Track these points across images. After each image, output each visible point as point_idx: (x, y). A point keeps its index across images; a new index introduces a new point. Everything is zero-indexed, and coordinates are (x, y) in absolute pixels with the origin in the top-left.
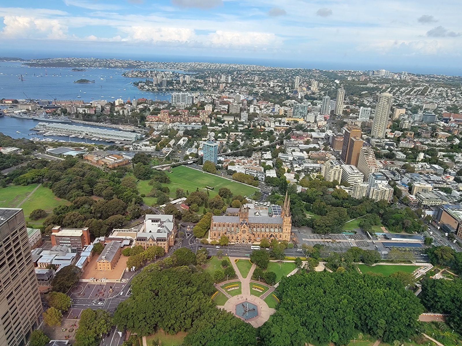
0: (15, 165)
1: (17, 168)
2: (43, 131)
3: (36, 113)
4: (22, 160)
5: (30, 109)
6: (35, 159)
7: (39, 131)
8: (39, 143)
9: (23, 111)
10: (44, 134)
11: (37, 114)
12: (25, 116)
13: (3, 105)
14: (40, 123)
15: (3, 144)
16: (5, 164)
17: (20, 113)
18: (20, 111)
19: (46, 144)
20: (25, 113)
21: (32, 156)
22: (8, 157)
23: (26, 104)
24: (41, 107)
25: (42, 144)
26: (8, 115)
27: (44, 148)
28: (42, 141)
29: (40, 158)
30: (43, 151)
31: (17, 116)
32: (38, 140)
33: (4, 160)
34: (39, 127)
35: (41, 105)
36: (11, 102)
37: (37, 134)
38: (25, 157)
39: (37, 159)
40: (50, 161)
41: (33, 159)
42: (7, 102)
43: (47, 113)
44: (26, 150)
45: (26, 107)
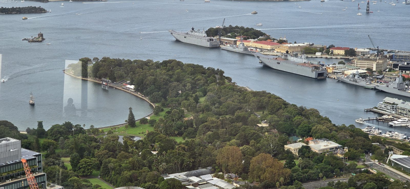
0: (328, 177)
1: (329, 184)
2: (390, 117)
3: (383, 77)
4: (341, 169)
5: (374, 69)
6: (365, 171)
7: (383, 115)
8: (377, 139)
9: (361, 71)
10: (390, 123)
11: (385, 79)
12: (363, 83)
13: (328, 57)
14: (388, 99)
15: (316, 133)
16: (311, 171)
17: (354, 75)
18: (355, 71)
19: (390, 143)
20: (363, 76)
21: (360, 165)
22: (318, 159)
23: (368, 59)
24: (396, 66)
25: (384, 142)
26: (333, 76)
27: (387, 151)
28: (383, 135)
29: (375, 172)
30: (383, 157)
31: (348, 81)
32: (376, 132)
33: (312, 163)
34: (383, 106)
35: (395, 62)
36: (342, 52)
37: (377, 120)
38: (348, 163)
39: (368, 172)
40: (392, 180)
41: (361, 172)
42: (336, 52)
43: (404, 79)
44: (352, 150)
45: (366, 64)
